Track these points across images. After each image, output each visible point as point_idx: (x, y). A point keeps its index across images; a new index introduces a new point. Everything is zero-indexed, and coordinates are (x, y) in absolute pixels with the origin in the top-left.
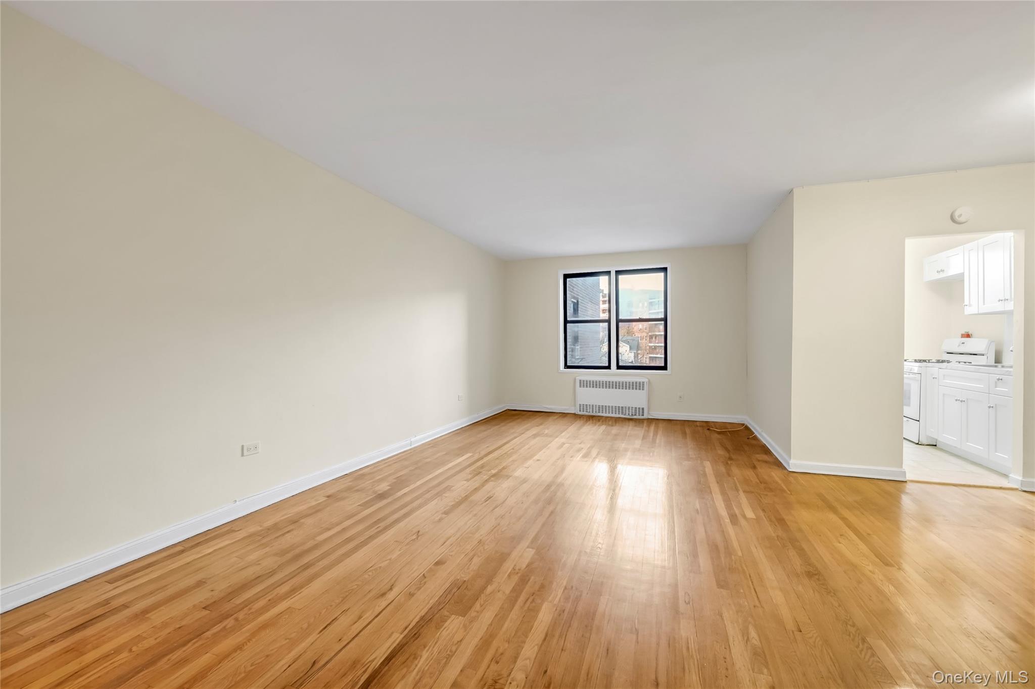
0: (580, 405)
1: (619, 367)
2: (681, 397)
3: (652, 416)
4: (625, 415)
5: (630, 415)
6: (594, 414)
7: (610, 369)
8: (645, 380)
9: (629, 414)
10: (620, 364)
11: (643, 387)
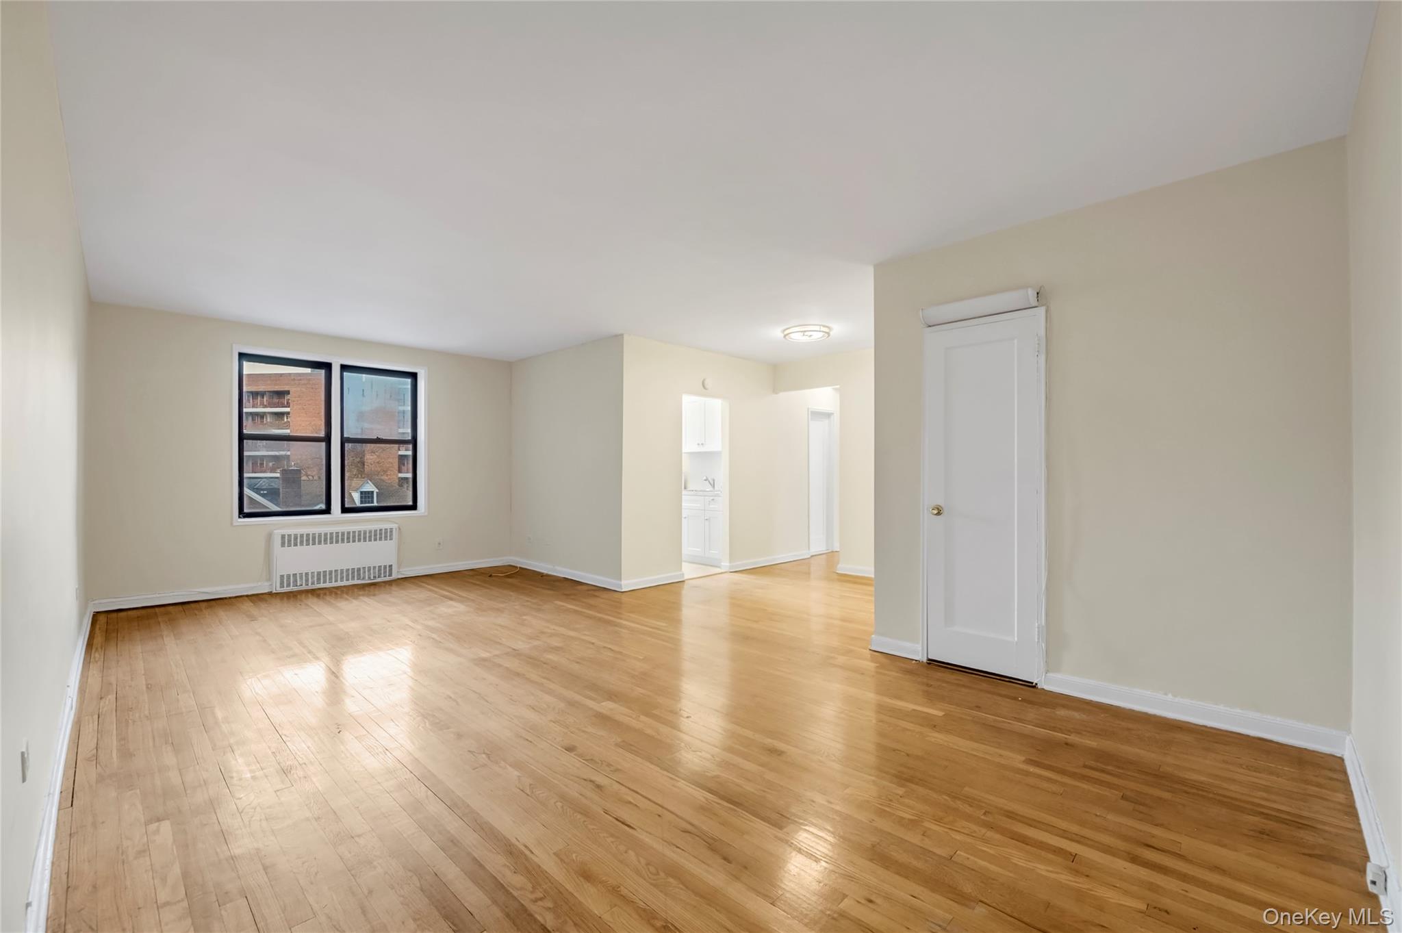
0: (282, 577)
1: (345, 510)
2: (439, 544)
3: (404, 574)
4: (364, 578)
5: (372, 578)
6: (310, 587)
7: (330, 513)
8: (394, 526)
9: (369, 578)
10: (346, 506)
11: (391, 535)
